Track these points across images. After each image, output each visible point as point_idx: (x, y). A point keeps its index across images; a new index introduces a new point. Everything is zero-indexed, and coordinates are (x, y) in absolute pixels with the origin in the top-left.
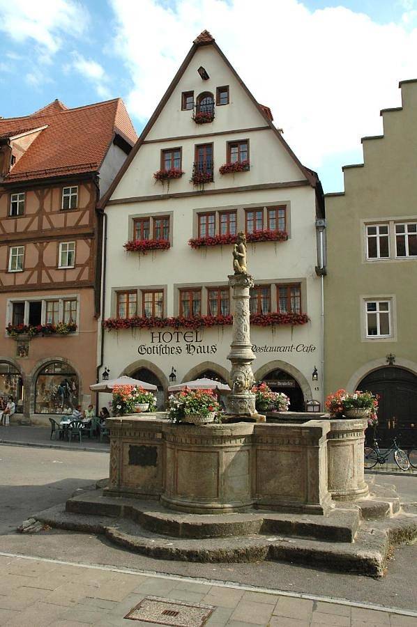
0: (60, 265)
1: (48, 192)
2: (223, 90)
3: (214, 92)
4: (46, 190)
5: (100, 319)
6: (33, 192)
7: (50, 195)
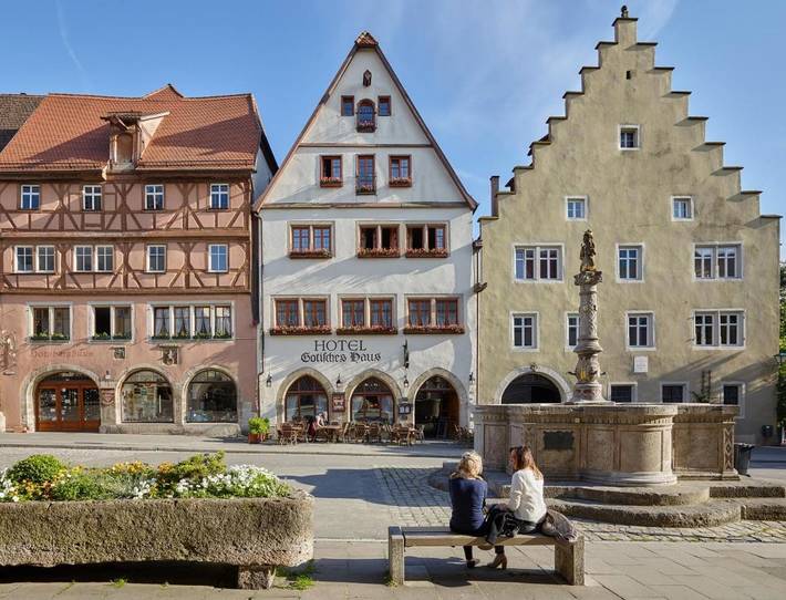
0: (210, 267)
1: (193, 187)
2: (385, 100)
3: (376, 101)
4: (190, 185)
5: (259, 326)
6: (173, 185)
7: (195, 189)
